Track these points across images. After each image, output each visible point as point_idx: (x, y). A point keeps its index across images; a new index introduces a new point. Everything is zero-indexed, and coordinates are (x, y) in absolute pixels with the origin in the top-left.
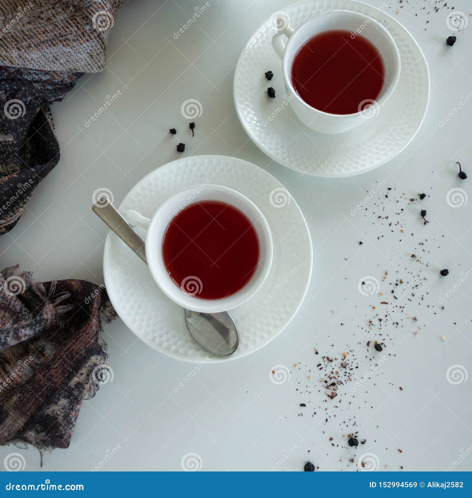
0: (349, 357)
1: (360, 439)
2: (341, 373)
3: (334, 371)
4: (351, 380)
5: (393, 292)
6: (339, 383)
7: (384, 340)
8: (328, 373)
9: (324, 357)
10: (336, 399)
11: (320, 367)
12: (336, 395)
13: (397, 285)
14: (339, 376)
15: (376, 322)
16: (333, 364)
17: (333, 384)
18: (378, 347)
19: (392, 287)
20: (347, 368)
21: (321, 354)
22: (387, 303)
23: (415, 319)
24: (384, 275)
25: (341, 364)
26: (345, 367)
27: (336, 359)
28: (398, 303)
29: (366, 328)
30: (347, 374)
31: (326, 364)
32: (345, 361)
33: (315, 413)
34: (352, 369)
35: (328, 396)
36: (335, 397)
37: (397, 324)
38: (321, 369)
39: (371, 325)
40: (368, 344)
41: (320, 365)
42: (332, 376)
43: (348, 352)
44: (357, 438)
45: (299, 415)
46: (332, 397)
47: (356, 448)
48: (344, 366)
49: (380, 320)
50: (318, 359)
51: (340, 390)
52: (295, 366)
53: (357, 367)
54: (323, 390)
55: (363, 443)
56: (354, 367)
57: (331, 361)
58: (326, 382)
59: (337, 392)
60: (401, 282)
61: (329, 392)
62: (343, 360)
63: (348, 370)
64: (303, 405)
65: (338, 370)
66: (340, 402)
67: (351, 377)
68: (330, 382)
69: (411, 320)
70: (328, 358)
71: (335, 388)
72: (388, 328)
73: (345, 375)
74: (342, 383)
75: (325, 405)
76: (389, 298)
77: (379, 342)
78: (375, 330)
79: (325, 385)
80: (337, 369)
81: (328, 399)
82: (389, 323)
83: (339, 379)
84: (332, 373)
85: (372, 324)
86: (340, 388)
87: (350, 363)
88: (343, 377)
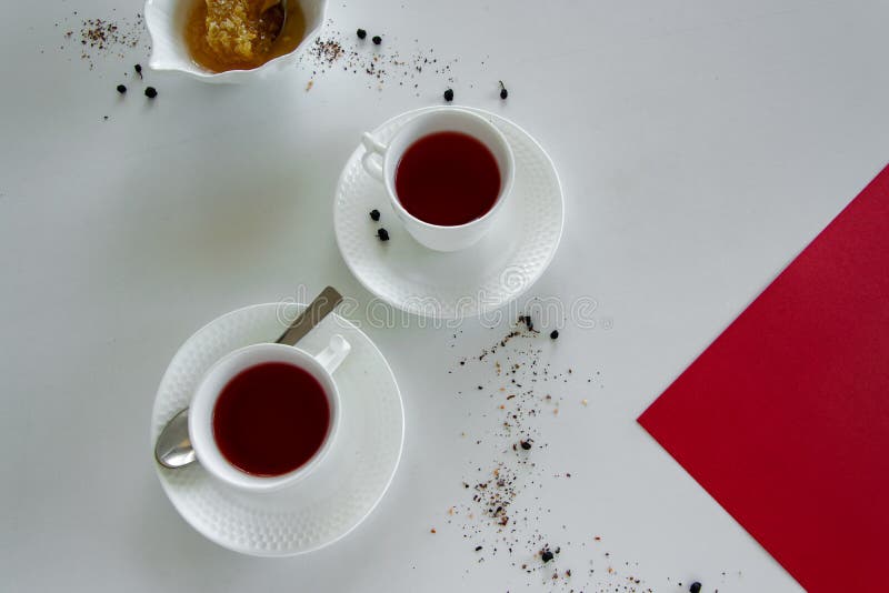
0: (502, 472)
1: (552, 550)
2: (502, 494)
3: (494, 495)
4: (515, 496)
5: (514, 381)
6: (505, 505)
7: (528, 435)
8: (489, 500)
9: (477, 487)
10: (510, 523)
11: (477, 500)
12: (508, 519)
13: (514, 372)
14: (501, 498)
15: (511, 421)
16: (489, 489)
17: (500, 509)
18: (526, 446)
19: (510, 378)
20: (505, 484)
21: (472, 486)
22: (514, 396)
23: (548, 397)
24: (497, 369)
25: (498, 484)
26: (503, 485)
27: (489, 482)
28: (525, 389)
29: (505, 432)
30: (509, 492)
31: (482, 492)
32: (499, 478)
33: (496, 550)
34: (511, 483)
35: (500, 524)
36: (508, 522)
37: (534, 412)
38: (479, 502)
40: (515, 448)
41: (476, 497)
42: (494, 501)
43: (498, 467)
44: (549, 551)
45: (480, 561)
46: (504, 523)
47: (553, 561)
48: (501, 484)
50: (472, 492)
51: (509, 511)
52: (451, 511)
53: (515, 478)
54: (492, 521)
55: (558, 552)
56: (511, 479)
57: (486, 487)
58: (491, 511)
59: (507, 515)
60: (517, 367)
61: (500, 521)
62: (497, 479)
63: (507, 487)
64: (479, 549)
65: (498, 492)
66: (515, 524)
67: (514, 492)
68: (495, 509)
69: (545, 401)
70: (481, 486)
71: (503, 513)
72: (526, 421)
73: (507, 494)
74: (508, 503)
75: (501, 535)
76: (513, 390)
77: (524, 440)
78: (515, 430)
79: (492, 514)
80: (495, 492)
81: (501, 527)
82: (525, 415)
83: (503, 501)
84: (493, 498)
85: (509, 426)
86: (507, 508)
87: (505, 478)
88: (506, 496)
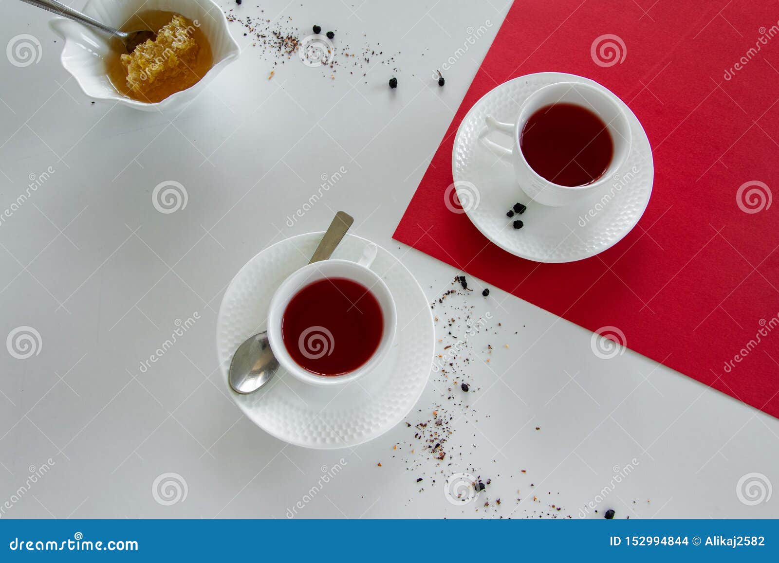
0: (440, 413)
1: (484, 482)
2: (440, 432)
3: (433, 433)
4: (451, 433)
5: (450, 333)
6: (442, 441)
7: (463, 380)
8: (429, 438)
9: (418, 425)
10: (447, 457)
11: (418, 437)
12: (445, 454)
13: (450, 325)
14: (439, 436)
15: (448, 368)
16: (428, 427)
17: (438, 445)
19: (448, 329)
20: (443, 424)
21: (413, 425)
22: (450, 346)
25: (436, 423)
26: (440, 424)
27: (429, 421)
29: (443, 378)
30: (446, 430)
31: (422, 430)
32: (437, 418)
33: (434, 481)
34: (447, 422)
35: (438, 458)
36: (445, 457)
37: (467, 360)
38: (419, 438)
39: (445, 374)
41: (417, 434)
42: (433, 438)
43: (437, 409)
44: (481, 482)
45: (420, 491)
46: (442, 458)
47: (485, 491)
48: (439, 424)
49: (451, 365)
50: (413, 430)
51: (446, 447)
52: (395, 447)
53: (451, 418)
54: (431, 456)
55: (488, 483)
56: (448, 420)
57: (425, 425)
58: (430, 447)
59: (444, 450)
60: (453, 321)
61: (438, 455)
62: (435, 419)
63: (444, 426)
64: (420, 480)
65: (436, 430)
66: (451, 458)
67: (450, 431)
68: (433, 445)
70: (421, 425)
71: (440, 448)
73: (444, 432)
74: (445, 440)
75: (439, 469)
76: (450, 341)
79: (431, 450)
80: (434, 430)
81: (439, 461)
82: (460, 362)
83: (441, 438)
84: (431, 435)
85: (446, 372)
86: (445, 445)
87: (442, 418)
88: (443, 434)
